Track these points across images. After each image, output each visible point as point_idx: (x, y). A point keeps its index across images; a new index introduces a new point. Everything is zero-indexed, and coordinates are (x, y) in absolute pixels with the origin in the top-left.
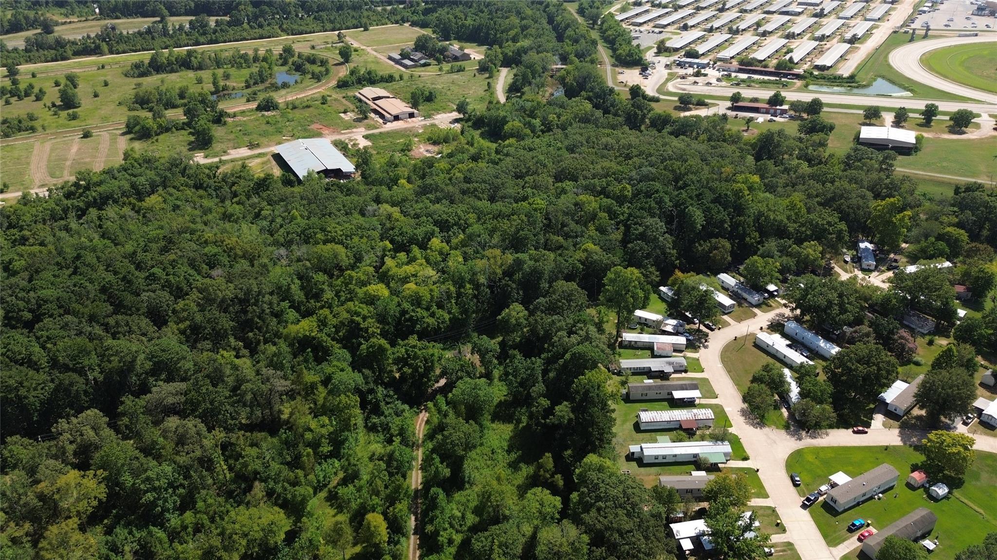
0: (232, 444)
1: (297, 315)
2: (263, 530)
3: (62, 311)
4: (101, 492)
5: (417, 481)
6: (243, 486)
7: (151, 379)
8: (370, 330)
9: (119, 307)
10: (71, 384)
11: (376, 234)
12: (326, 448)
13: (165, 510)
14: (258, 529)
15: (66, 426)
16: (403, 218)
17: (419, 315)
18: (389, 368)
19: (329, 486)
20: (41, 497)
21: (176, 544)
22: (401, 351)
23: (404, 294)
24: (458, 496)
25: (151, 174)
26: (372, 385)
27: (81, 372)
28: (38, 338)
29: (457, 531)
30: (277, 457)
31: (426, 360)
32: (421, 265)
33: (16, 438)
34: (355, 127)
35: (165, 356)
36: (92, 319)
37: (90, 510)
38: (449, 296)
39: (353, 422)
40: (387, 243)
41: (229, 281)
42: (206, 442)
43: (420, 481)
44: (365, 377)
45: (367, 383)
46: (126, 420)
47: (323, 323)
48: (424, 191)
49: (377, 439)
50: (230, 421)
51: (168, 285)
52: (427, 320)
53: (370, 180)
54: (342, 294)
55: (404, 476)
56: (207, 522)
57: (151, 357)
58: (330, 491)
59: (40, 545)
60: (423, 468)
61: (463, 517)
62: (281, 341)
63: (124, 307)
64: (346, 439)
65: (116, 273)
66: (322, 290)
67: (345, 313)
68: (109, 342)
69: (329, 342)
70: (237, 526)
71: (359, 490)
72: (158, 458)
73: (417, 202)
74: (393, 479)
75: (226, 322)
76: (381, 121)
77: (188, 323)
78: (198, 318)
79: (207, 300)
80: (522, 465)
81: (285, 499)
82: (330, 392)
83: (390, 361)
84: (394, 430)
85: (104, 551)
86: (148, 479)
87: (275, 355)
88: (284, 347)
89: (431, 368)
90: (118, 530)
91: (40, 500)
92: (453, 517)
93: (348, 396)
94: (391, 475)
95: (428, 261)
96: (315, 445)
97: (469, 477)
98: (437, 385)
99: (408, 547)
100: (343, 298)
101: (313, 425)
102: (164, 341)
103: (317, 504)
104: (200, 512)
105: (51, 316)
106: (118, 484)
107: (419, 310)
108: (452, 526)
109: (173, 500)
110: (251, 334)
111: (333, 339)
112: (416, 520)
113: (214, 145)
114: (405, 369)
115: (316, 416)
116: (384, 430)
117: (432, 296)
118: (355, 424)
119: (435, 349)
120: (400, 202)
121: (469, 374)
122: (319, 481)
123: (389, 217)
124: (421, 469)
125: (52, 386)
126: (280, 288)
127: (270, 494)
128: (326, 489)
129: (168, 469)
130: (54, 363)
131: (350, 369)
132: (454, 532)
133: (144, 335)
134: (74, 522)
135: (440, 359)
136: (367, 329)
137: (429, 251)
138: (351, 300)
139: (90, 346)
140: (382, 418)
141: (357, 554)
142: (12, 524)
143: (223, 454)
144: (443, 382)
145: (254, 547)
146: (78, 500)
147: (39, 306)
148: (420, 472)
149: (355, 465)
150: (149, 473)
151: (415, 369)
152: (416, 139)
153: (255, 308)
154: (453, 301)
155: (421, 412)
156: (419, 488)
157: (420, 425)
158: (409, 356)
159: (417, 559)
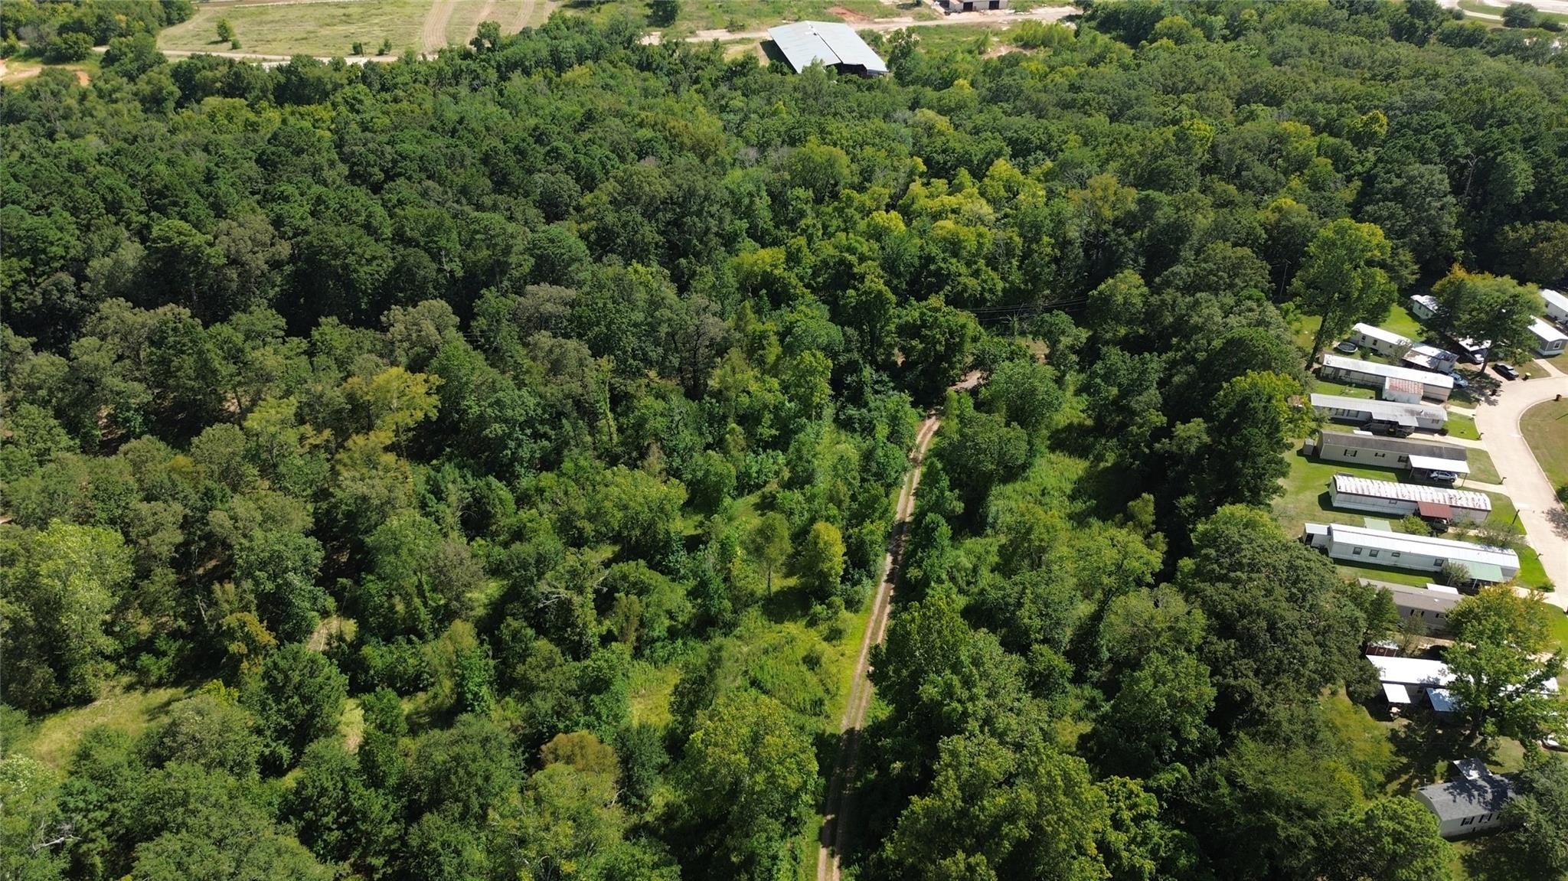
1: (756, 243)
2: (649, 504)
3: (423, 175)
4: (432, 405)
5: (905, 510)
6: (634, 453)
8: (868, 280)
10: (417, 265)
11: (905, 149)
12: (767, 431)
13: (515, 458)
15: (401, 317)
16: (952, 131)
17: (953, 269)
18: (888, 340)
19: (765, 489)
20: (351, 397)
21: (524, 509)
22: (912, 313)
23: (934, 234)
24: (969, 543)
25: (582, 39)
26: (856, 356)
27: (435, 255)
28: (385, 201)
29: (961, 591)
30: (691, 423)
31: (952, 333)
32: (971, 196)
33: (334, 320)
34: (898, 15)
35: (551, 250)
36: (462, 193)
37: (412, 425)
38: (1009, 252)
39: (816, 403)
40: (920, 160)
41: (664, 174)
43: (910, 510)
44: (848, 341)
45: (847, 349)
46: (482, 322)
47: (793, 259)
48: (996, 97)
49: (851, 440)
50: (631, 361)
51: (574, 168)
52: (963, 280)
53: (909, 78)
55: (887, 490)
57: (532, 247)
58: (764, 497)
59: (339, 458)
60: (918, 494)
61: (975, 570)
63: (508, 184)
64: (802, 429)
66: (802, 214)
67: (831, 248)
69: (800, 289)
70: (613, 491)
71: (810, 499)
73: (981, 111)
74: (867, 486)
75: (649, 232)
76: (942, 10)
77: (594, 223)
78: (610, 218)
79: (628, 198)
80: (1093, 520)
82: (788, 347)
83: (892, 327)
85: (422, 488)
86: (498, 402)
89: (959, 349)
91: (349, 403)
92: (957, 566)
93: (815, 356)
94: (865, 481)
95: (983, 193)
96: (749, 420)
97: (996, 519)
99: (874, 596)
100: (831, 230)
101: (754, 386)
103: (740, 508)
104: (566, 474)
105: (409, 178)
106: (457, 409)
107: (954, 261)
108: (952, 579)
109: (530, 448)
110: (683, 261)
111: (807, 286)
112: (894, 562)
113: (677, 23)
114: (915, 344)
116: (864, 429)
117: (980, 245)
118: (820, 410)
119: (971, 323)
120: (952, 110)
122: (749, 477)
123: (929, 129)
124: (915, 494)
125: (392, 264)
126: (738, 201)
128: (759, 493)
129: (530, 399)
130: (400, 238)
131: (825, 320)
132: (955, 590)
134: (386, 436)
136: (863, 277)
137: (986, 180)
138: (845, 230)
139: (452, 223)
140: (864, 411)
141: (790, 588)
144: (973, 381)
145: (633, 527)
147: (396, 163)
148: (912, 498)
149: (808, 462)
150: (500, 394)
151: (932, 345)
152: (996, 39)
153: (696, 220)
154: (1015, 263)
155: (929, 417)
156: (908, 520)
157: (925, 435)
158: (924, 322)
159: (885, 617)
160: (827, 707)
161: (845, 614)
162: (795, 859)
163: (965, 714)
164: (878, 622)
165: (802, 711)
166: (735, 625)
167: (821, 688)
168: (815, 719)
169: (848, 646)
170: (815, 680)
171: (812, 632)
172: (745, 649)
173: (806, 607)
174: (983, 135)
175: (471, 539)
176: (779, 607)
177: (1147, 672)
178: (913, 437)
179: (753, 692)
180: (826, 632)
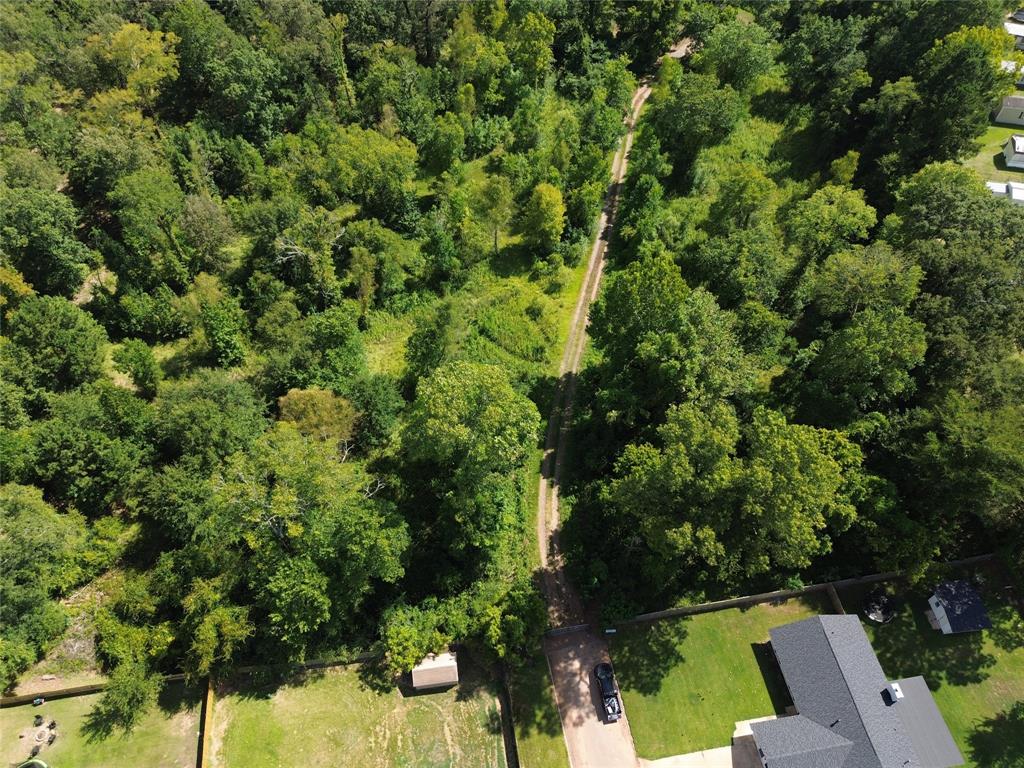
0: (364, 61)
4: (170, 63)
5: (619, 172)
12: (494, 97)
14: (376, 159)
18: (606, 11)
19: (492, 154)
24: (677, 203)
29: (668, 247)
39: (539, 64)
43: (623, 172)
45: (570, 12)
49: (571, 105)
55: (604, 149)
58: (492, 161)
61: (682, 228)
64: (525, 95)
74: (586, 148)
80: (788, 179)
82: (514, 12)
85: (171, 149)
86: (235, 61)
89: (673, 15)
92: (668, 226)
93: (540, 18)
96: (479, 82)
97: (702, 179)
99: (590, 253)
101: (481, 48)
103: (470, 171)
104: (308, 136)
108: (661, 236)
112: (609, 221)
114: (631, 10)
116: (582, 96)
122: (477, 139)
124: (629, 156)
128: (487, 156)
132: (664, 246)
134: (129, 94)
140: (583, 78)
141: (515, 245)
145: (368, 186)
148: (625, 161)
150: (236, 52)
151: (647, 11)
155: (641, 85)
156: (621, 182)
157: (637, 102)
159: (600, 272)
160: (547, 354)
161: (564, 269)
162: (519, 489)
163: (683, 369)
164: (593, 276)
165: (525, 357)
166: (465, 279)
167: (542, 336)
168: (536, 364)
169: (566, 297)
170: (537, 329)
171: (534, 285)
172: (475, 301)
173: (529, 263)
175: (225, 197)
176: (505, 263)
177: (860, 329)
178: (628, 101)
179: (482, 340)
180: (546, 286)
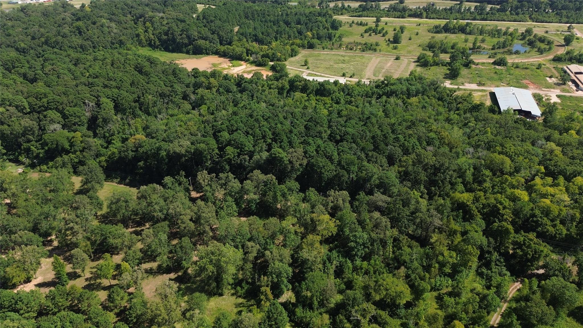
0: (399, 240)
1: (464, 189)
2: (396, 293)
3: (352, 141)
4: (335, 231)
5: (495, 321)
6: (396, 264)
7: (376, 189)
8: (505, 217)
9: (376, 148)
10: (343, 176)
11: (537, 160)
12: (448, 270)
13: (356, 255)
14: (394, 291)
15: (333, 194)
16: (561, 155)
17: (544, 222)
18: (507, 245)
19: (440, 291)
20: (312, 220)
21: (354, 274)
22: (520, 238)
23: (539, 204)
26: (491, 249)
27: (348, 172)
28: (338, 149)
30: (419, 260)
31: (536, 252)
32: (561, 190)
33: (313, 189)
34: (554, 88)
35: (386, 181)
36: (363, 149)
37: (327, 236)
38: (573, 218)
39: (470, 264)
40: (542, 168)
41: (435, 155)
42: (387, 232)
43: (497, 322)
44: (489, 243)
45: (488, 246)
46: (357, 203)
47: (477, 199)
49: (481, 282)
50: (403, 228)
51: (402, 146)
52: (548, 227)
53: (548, 124)
54: (497, 187)
55: (488, 313)
56: (372, 272)
57: (380, 178)
58: (439, 294)
59: (303, 240)
62: (448, 199)
63: (379, 149)
64: (461, 272)
65: (382, 131)
66: (485, 181)
67: (493, 199)
68: (365, 163)
69: (476, 212)
70: (385, 283)
71: (457, 304)
72: (363, 228)
73: (577, 148)
74: (480, 310)
75: (423, 176)
76: (575, 88)
77: (404, 169)
78: (410, 168)
79: (419, 161)
81: (414, 284)
82: (464, 240)
83: (510, 241)
84: (494, 283)
85: (325, 258)
86: (355, 236)
87: (441, 205)
88: (448, 203)
89: (538, 259)
90: (334, 252)
91: (311, 221)
93: (473, 248)
94: (480, 307)
95: (567, 190)
96: (442, 265)
98: (536, 271)
100: (495, 190)
101: (446, 253)
102: (389, 173)
103: (429, 297)
104: (371, 265)
105: (347, 141)
106: (342, 231)
107: (545, 218)
109: (361, 252)
110: (433, 188)
111: (479, 211)
113: (458, 78)
114: (518, 251)
115: (449, 249)
116: (487, 279)
117: (559, 214)
118: (471, 266)
119: (545, 248)
120: (564, 145)
121: (564, 276)
122: (435, 285)
123: (552, 152)
124: (502, 315)
125: (335, 173)
126: (461, 169)
127: (407, 276)
128: (438, 292)
129: (366, 236)
130: (339, 163)
131: (482, 233)
133: (381, 166)
134: (319, 238)
135: (546, 256)
136: (503, 215)
137: (571, 184)
138: (501, 193)
139: (356, 161)
140: (489, 271)
142: (298, 225)
143: (393, 243)
144: (541, 271)
145: (388, 298)
146: (324, 229)
147: (345, 135)
148: (500, 316)
149: (460, 289)
150: (357, 233)
151: (526, 254)
153: (442, 175)
154: (575, 224)
155: (517, 282)
156: (495, 326)
157: (513, 289)
158: (524, 244)
174: (576, 161)
175: (335, 278)
